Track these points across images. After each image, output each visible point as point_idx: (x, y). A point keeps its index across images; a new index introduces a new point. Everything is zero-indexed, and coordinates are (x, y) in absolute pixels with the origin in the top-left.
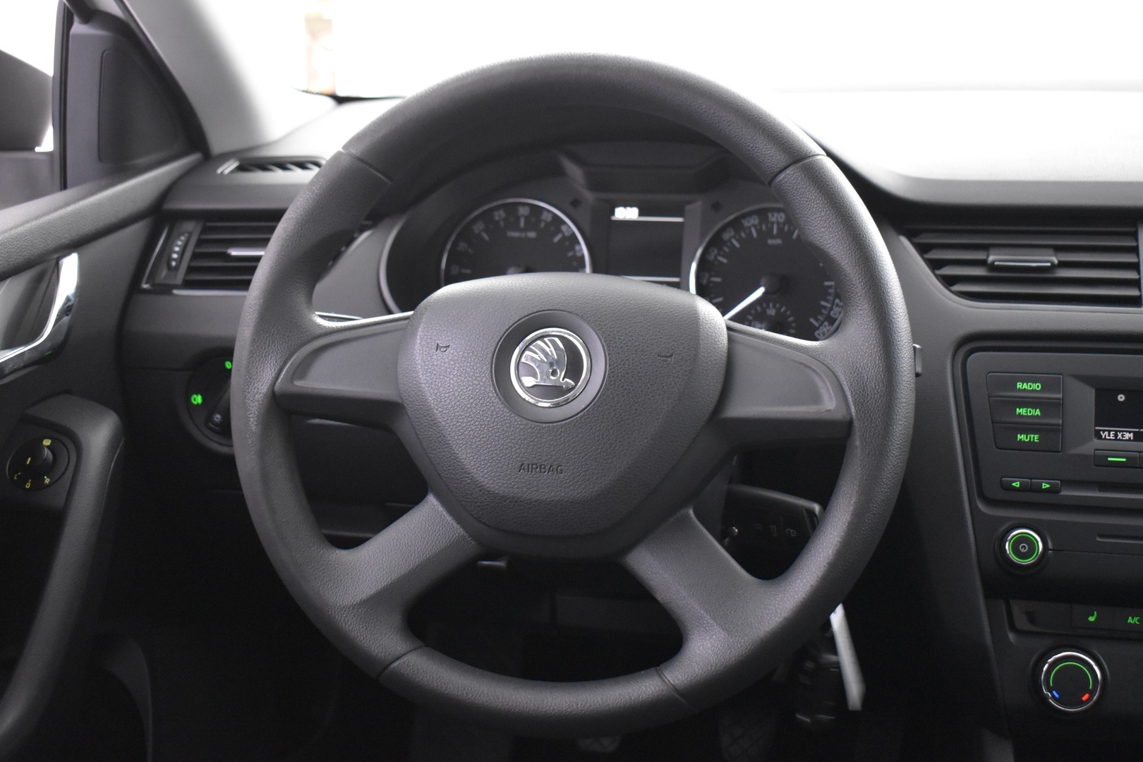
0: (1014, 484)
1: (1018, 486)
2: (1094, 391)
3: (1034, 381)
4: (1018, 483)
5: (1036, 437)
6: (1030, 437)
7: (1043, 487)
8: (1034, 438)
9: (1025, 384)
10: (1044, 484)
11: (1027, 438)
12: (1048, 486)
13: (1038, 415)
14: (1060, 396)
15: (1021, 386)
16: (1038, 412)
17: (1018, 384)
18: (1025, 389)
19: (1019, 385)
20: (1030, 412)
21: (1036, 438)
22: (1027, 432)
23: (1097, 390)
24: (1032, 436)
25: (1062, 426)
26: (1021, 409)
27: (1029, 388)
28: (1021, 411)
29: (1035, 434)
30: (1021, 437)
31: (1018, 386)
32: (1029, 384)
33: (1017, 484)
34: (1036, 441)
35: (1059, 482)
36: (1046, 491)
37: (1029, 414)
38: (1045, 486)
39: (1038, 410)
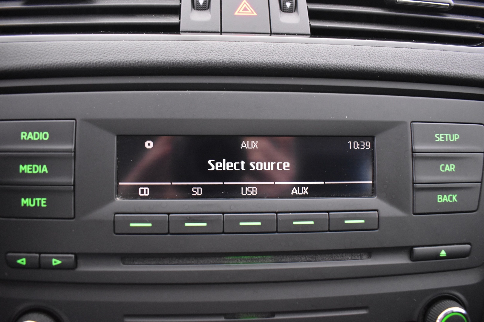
0: (19, 261)
1: (24, 263)
2: (116, 138)
3: (41, 130)
4: (24, 260)
5: (43, 200)
6: (36, 201)
7: (54, 264)
8: (40, 201)
9: (30, 133)
10: (54, 260)
11: (32, 203)
12: (59, 262)
13: (44, 172)
14: (72, 147)
15: (25, 137)
16: (45, 169)
17: (22, 133)
18: (30, 139)
19: (24, 136)
20: (36, 170)
21: (42, 202)
22: (32, 194)
23: (118, 136)
24: (38, 199)
25: (74, 185)
26: (25, 166)
27: (35, 139)
28: (25, 168)
29: (42, 197)
30: (26, 202)
31: (22, 137)
32: (35, 133)
33: (22, 261)
34: (43, 205)
35: (73, 256)
36: (58, 267)
37: (34, 172)
38: (56, 262)
39: (45, 166)
